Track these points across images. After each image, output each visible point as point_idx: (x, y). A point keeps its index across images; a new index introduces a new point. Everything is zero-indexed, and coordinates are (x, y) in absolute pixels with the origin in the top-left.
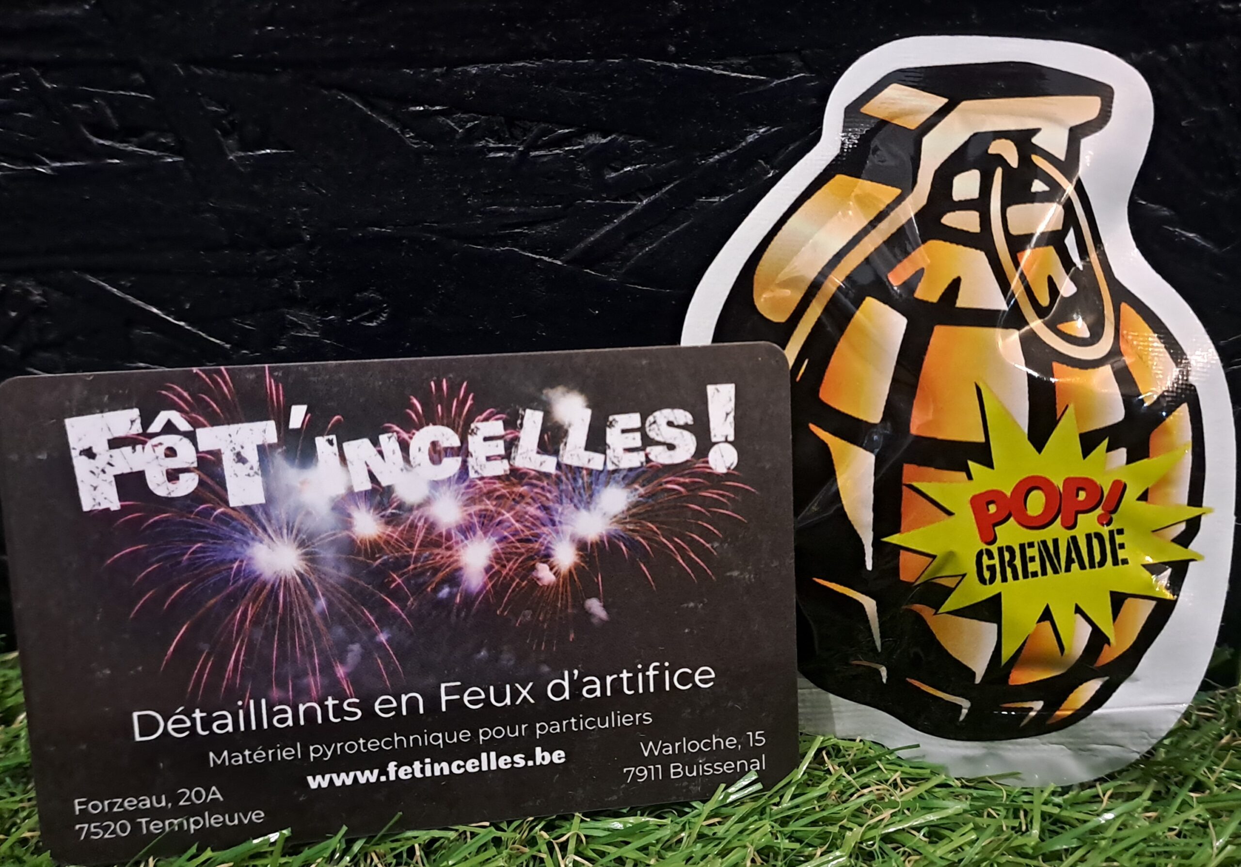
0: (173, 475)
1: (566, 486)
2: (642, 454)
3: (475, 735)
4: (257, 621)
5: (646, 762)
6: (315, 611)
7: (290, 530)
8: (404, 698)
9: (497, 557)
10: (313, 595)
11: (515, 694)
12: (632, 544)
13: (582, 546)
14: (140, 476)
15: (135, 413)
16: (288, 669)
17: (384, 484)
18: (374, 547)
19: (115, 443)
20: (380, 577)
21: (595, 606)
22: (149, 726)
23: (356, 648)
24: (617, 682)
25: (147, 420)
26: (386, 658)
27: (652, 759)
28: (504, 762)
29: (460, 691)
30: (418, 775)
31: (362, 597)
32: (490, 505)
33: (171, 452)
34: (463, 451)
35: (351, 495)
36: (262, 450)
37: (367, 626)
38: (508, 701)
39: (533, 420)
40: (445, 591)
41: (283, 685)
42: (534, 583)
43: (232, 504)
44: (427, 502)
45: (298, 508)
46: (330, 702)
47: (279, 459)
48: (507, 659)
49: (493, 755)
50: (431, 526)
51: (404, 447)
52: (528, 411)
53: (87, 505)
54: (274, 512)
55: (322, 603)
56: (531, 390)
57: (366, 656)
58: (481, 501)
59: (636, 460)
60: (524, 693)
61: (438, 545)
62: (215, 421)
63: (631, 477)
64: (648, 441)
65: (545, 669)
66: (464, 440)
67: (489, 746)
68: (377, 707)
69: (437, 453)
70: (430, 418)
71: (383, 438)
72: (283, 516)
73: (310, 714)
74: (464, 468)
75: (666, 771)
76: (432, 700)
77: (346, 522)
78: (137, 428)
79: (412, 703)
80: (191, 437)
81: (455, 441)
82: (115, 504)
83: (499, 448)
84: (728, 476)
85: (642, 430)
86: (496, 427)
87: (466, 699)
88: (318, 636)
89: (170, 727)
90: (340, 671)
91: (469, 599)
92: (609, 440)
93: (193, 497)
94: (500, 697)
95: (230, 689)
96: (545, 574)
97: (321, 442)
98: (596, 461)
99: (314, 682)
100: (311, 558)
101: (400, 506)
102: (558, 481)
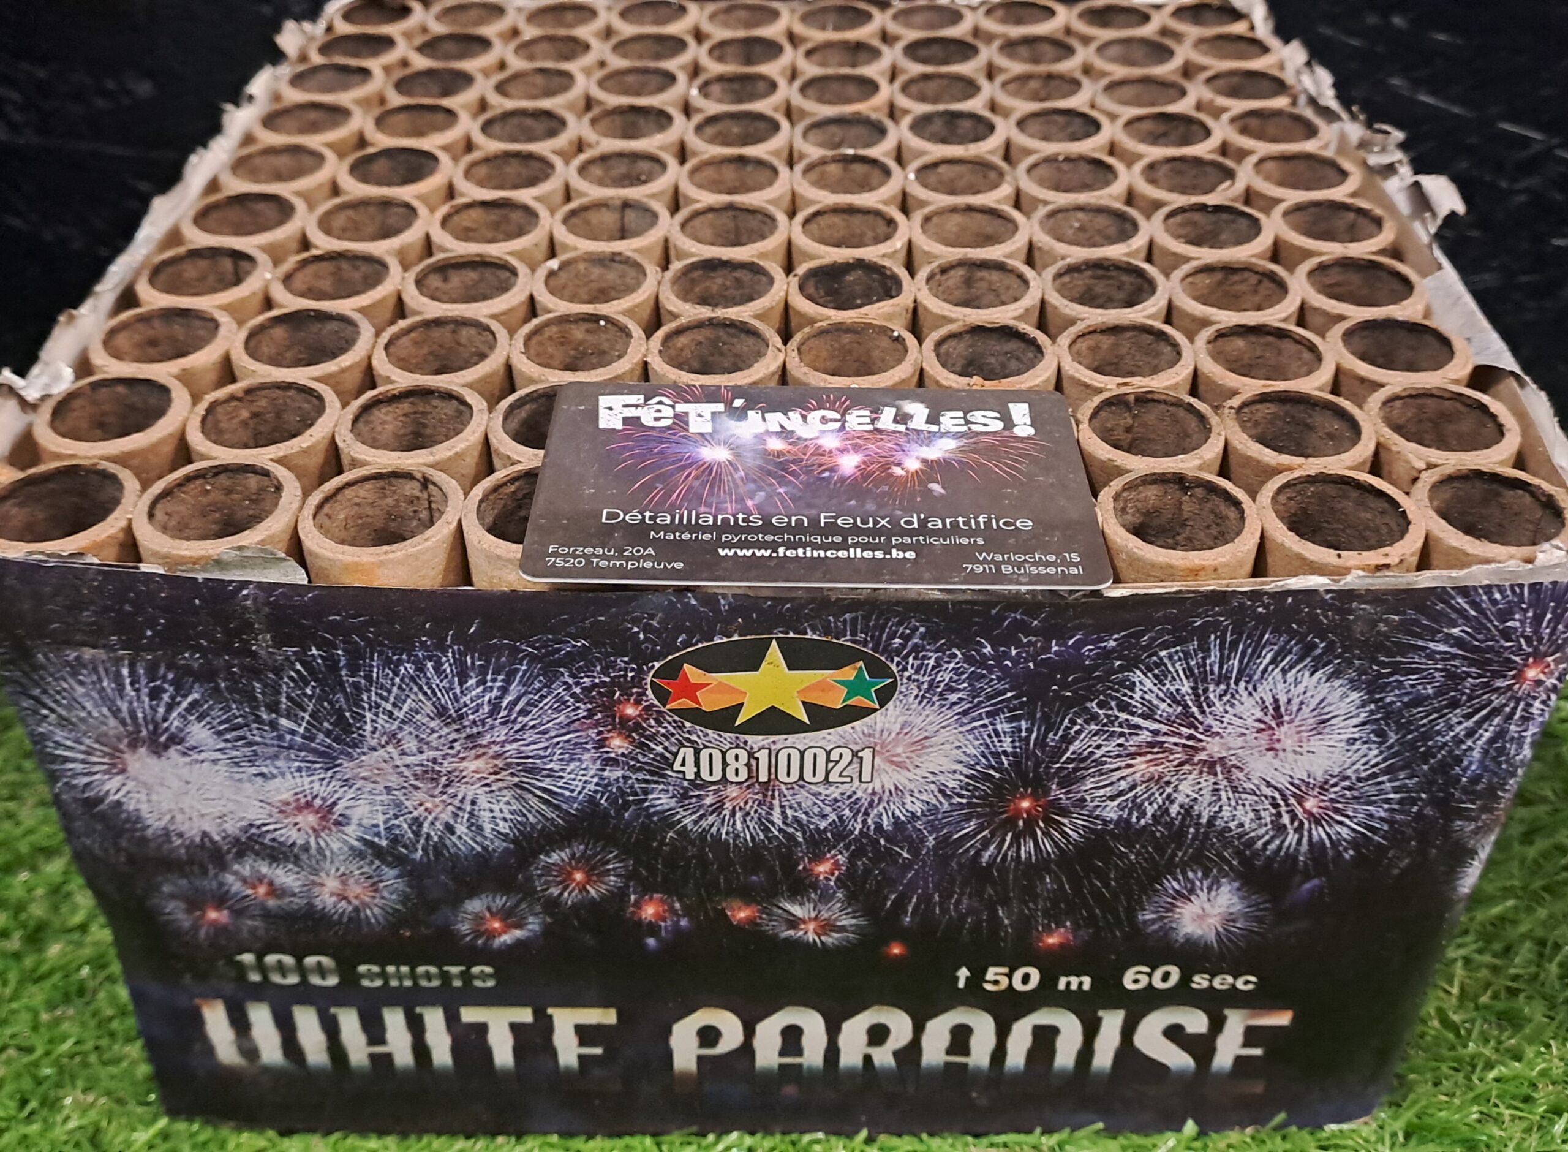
2: (965, 428)
3: (845, 540)
4: (697, 478)
7: (725, 443)
8: (794, 519)
10: (736, 469)
13: (925, 461)
14: (639, 418)
15: (642, 397)
16: (714, 500)
18: (780, 454)
20: (783, 466)
21: (936, 488)
22: (611, 516)
23: (762, 494)
26: (783, 501)
28: (868, 554)
29: (836, 518)
31: (769, 473)
37: (772, 485)
39: (888, 413)
41: (708, 505)
42: (891, 475)
43: (692, 430)
46: (740, 516)
48: (870, 506)
56: (888, 400)
57: (769, 497)
62: (687, 401)
63: (958, 436)
67: (856, 545)
71: (791, 414)
72: (722, 437)
74: (843, 427)
75: (998, 569)
76: (814, 522)
77: (764, 442)
78: (642, 401)
81: (838, 416)
84: (1028, 438)
86: (867, 413)
87: (839, 522)
89: (627, 518)
90: (750, 503)
93: (669, 428)
95: (672, 505)
96: (898, 471)
97: (751, 413)
99: (730, 507)
100: (737, 455)
101: (799, 438)
102: (907, 435)
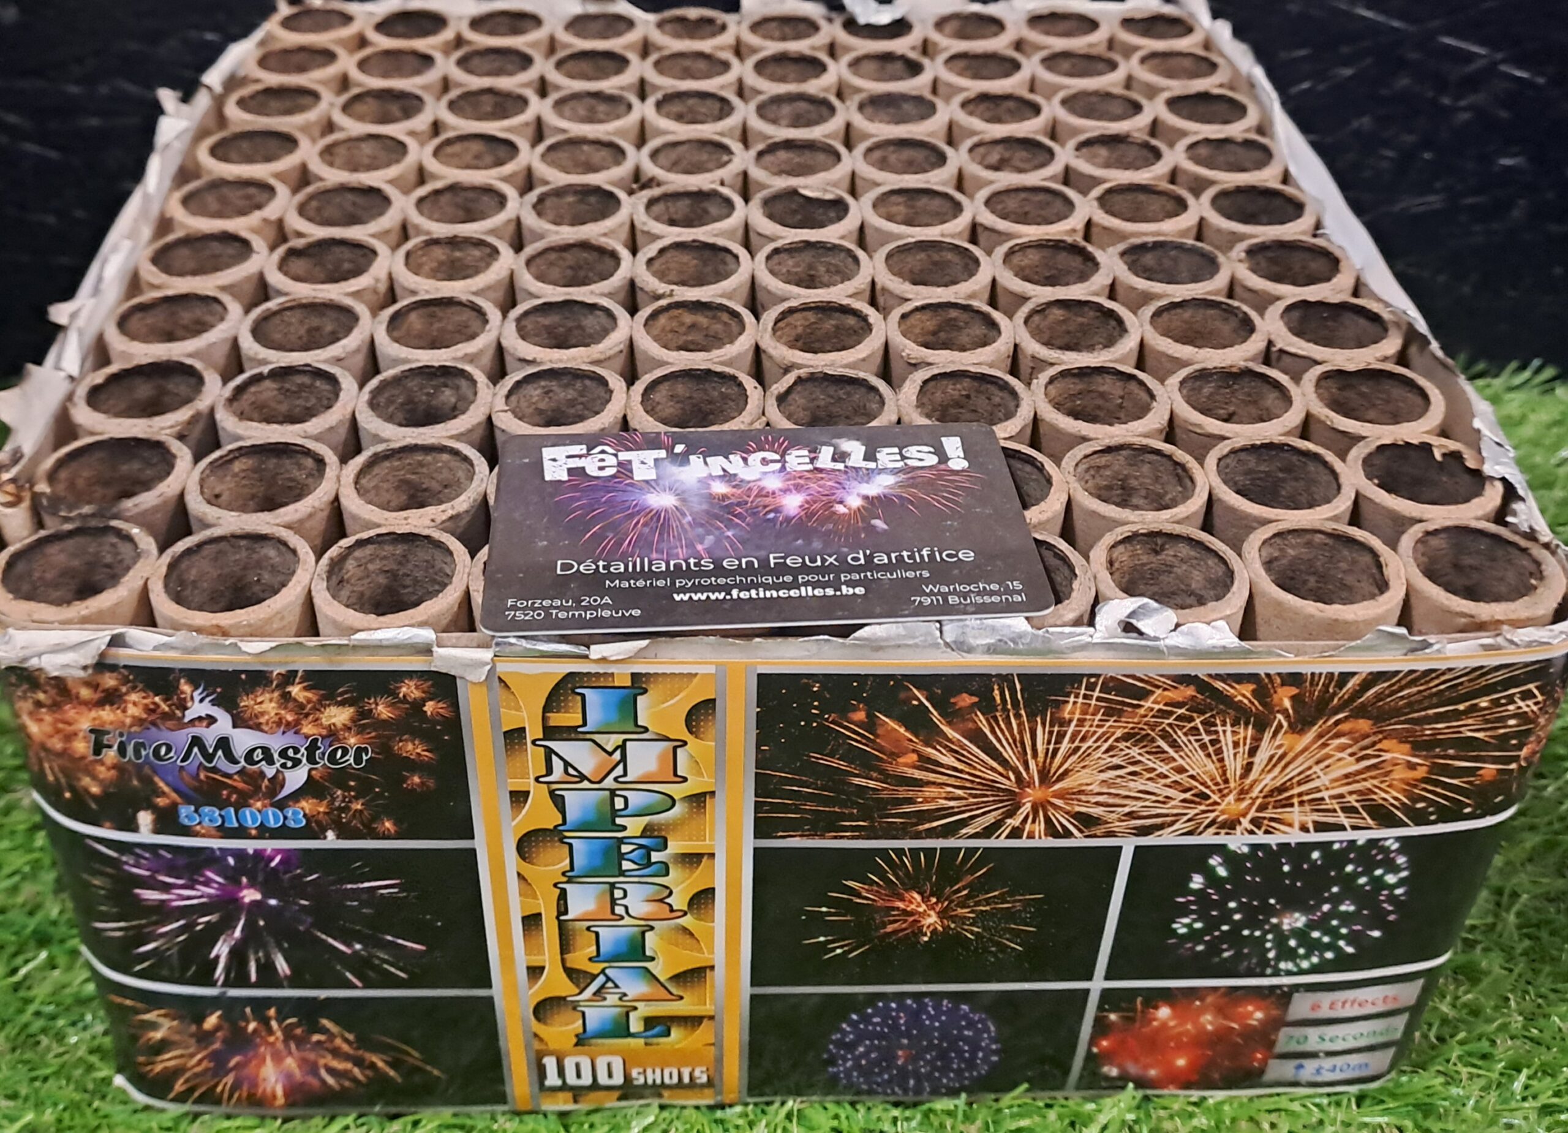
0: (601, 468)
1: (852, 474)
5: (928, 595)
6: (684, 521)
9: (807, 502)
11: (824, 560)
12: (900, 497)
17: (732, 472)
19: (569, 457)
24: (900, 558)
25: (589, 449)
27: (932, 593)
30: (754, 596)
32: (801, 482)
33: (602, 460)
34: (784, 462)
35: (711, 477)
36: (656, 460)
38: (819, 563)
40: (772, 515)
44: (759, 480)
45: (676, 481)
47: (666, 463)
49: (810, 589)
50: (762, 489)
51: (745, 460)
52: (824, 448)
53: (547, 478)
54: (661, 482)
55: (689, 518)
58: (795, 478)
59: (900, 464)
60: (831, 560)
61: (767, 496)
64: (903, 458)
65: (845, 550)
66: (783, 456)
68: (725, 564)
69: (765, 462)
70: (761, 449)
73: (678, 567)
79: (750, 564)
80: (616, 455)
82: (565, 477)
83: (807, 460)
85: (900, 453)
88: (685, 531)
91: (788, 520)
92: (878, 455)
94: (813, 561)
98: (872, 465)
